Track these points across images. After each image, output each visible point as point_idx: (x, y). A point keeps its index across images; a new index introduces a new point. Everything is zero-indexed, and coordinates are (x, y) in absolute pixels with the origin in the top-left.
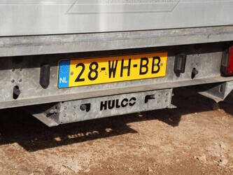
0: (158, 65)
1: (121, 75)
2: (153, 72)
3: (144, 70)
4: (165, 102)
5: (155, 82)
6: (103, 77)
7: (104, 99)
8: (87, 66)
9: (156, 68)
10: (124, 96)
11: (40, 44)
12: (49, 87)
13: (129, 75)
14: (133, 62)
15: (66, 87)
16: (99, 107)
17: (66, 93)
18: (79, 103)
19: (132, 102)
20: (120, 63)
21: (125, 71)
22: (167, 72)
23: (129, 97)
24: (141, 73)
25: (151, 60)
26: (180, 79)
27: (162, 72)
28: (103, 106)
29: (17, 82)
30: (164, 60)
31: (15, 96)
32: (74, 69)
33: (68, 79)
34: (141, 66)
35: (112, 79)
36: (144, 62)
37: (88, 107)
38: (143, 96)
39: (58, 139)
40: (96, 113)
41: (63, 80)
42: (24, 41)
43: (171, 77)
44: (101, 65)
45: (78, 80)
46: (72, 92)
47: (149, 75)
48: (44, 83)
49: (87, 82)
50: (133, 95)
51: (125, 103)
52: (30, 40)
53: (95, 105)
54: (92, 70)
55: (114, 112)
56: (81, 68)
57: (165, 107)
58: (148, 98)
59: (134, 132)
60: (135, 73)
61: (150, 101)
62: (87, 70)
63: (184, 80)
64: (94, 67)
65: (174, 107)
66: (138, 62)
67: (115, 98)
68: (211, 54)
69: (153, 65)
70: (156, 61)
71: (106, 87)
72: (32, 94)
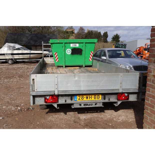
0: (99, 97)
1: (89, 99)
2: (98, 99)
3: (95, 98)
4: (101, 105)
5: (98, 101)
6: (85, 99)
7: (85, 104)
8: (81, 97)
9: (98, 98)
10: (90, 103)
11: (67, 92)
12: (73, 100)
13: (91, 99)
14: (92, 96)
15: (76, 101)
16: (83, 105)
17: (76, 102)
18: (79, 104)
19: (92, 105)
20: (89, 96)
21: (90, 98)
22: (102, 99)
23: (91, 104)
24: (94, 99)
25: (97, 96)
26: (105, 101)
27: (100, 99)
28: (84, 105)
29: (66, 99)
30: (100, 96)
31: (66, 102)
32: (78, 97)
33: (77, 99)
34: (94, 97)
35: (87, 100)
36: (95, 96)
37: (81, 105)
38: (95, 104)
39: (86, 112)
40: (83, 106)
41: (76, 99)
42: (64, 92)
43: (103, 100)
44: (84, 97)
45: (79, 99)
46: (78, 102)
47: (97, 99)
48: (72, 100)
49: (81, 100)
50: (92, 103)
51: (90, 105)
52: (66, 91)
53: (82, 105)
54: (82, 98)
55: (87, 106)
56: (79, 97)
57: (101, 106)
60: (93, 99)
61: (96, 105)
62: (81, 98)
63: (107, 100)
64: (83, 97)
65: (103, 106)
66: (94, 96)
67: (87, 103)
69: (98, 97)
70: (98, 96)
71: (86, 101)
72: (69, 101)
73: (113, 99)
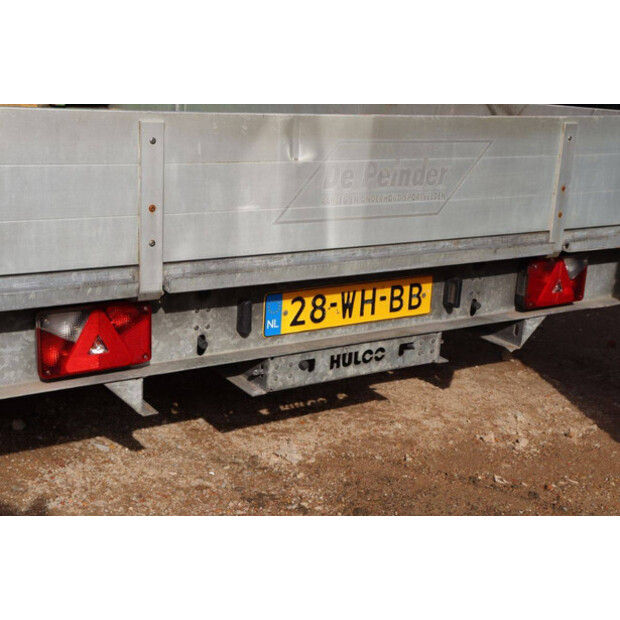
0: (418, 296)
1: (362, 314)
2: (411, 307)
3: (396, 304)
4: (430, 354)
5: (414, 322)
6: (334, 317)
7: (339, 351)
8: (309, 301)
9: (415, 302)
10: (367, 347)
11: (236, 271)
12: (252, 336)
13: (373, 313)
14: (380, 293)
15: (276, 335)
16: (328, 364)
17: (276, 343)
18: (297, 359)
19: (380, 354)
20: (359, 295)
21: (368, 307)
22: (432, 306)
23: (374, 347)
24: (392, 310)
25: (407, 289)
26: (452, 318)
27: (425, 307)
28: (334, 362)
29: (203, 329)
30: (427, 288)
31: (201, 351)
32: (289, 307)
33: (279, 323)
34: (393, 299)
35: (348, 321)
36: (397, 293)
37: (310, 365)
38: (396, 345)
39: (264, 412)
40: (324, 373)
41: (272, 324)
43: (439, 315)
44: (331, 298)
45: (295, 323)
46: (287, 341)
47: (405, 312)
48: (244, 329)
49: (310, 325)
50: (381, 345)
51: (368, 357)
52: (222, 266)
53: (322, 361)
54: (315, 307)
55: (351, 371)
56: (298, 304)
57: (430, 361)
58: (403, 348)
59: (381, 398)
60: (383, 310)
61: (407, 352)
62: (309, 308)
63: (460, 318)
64: (319, 302)
65: (445, 361)
66: (387, 292)
67: (353, 350)
68: (500, 277)
69: (411, 296)
70: (416, 290)
71: (339, 333)
72: (225, 347)
73: (495, 303)
